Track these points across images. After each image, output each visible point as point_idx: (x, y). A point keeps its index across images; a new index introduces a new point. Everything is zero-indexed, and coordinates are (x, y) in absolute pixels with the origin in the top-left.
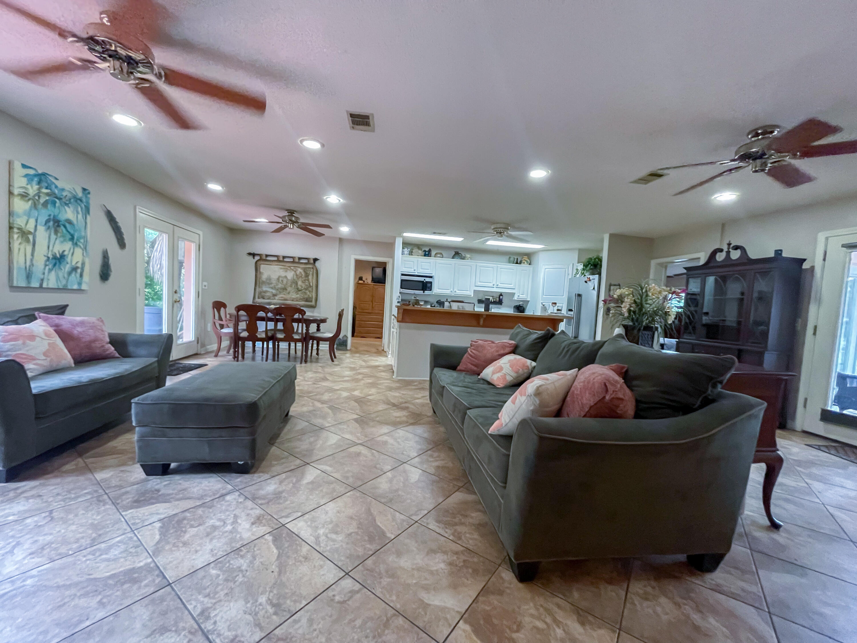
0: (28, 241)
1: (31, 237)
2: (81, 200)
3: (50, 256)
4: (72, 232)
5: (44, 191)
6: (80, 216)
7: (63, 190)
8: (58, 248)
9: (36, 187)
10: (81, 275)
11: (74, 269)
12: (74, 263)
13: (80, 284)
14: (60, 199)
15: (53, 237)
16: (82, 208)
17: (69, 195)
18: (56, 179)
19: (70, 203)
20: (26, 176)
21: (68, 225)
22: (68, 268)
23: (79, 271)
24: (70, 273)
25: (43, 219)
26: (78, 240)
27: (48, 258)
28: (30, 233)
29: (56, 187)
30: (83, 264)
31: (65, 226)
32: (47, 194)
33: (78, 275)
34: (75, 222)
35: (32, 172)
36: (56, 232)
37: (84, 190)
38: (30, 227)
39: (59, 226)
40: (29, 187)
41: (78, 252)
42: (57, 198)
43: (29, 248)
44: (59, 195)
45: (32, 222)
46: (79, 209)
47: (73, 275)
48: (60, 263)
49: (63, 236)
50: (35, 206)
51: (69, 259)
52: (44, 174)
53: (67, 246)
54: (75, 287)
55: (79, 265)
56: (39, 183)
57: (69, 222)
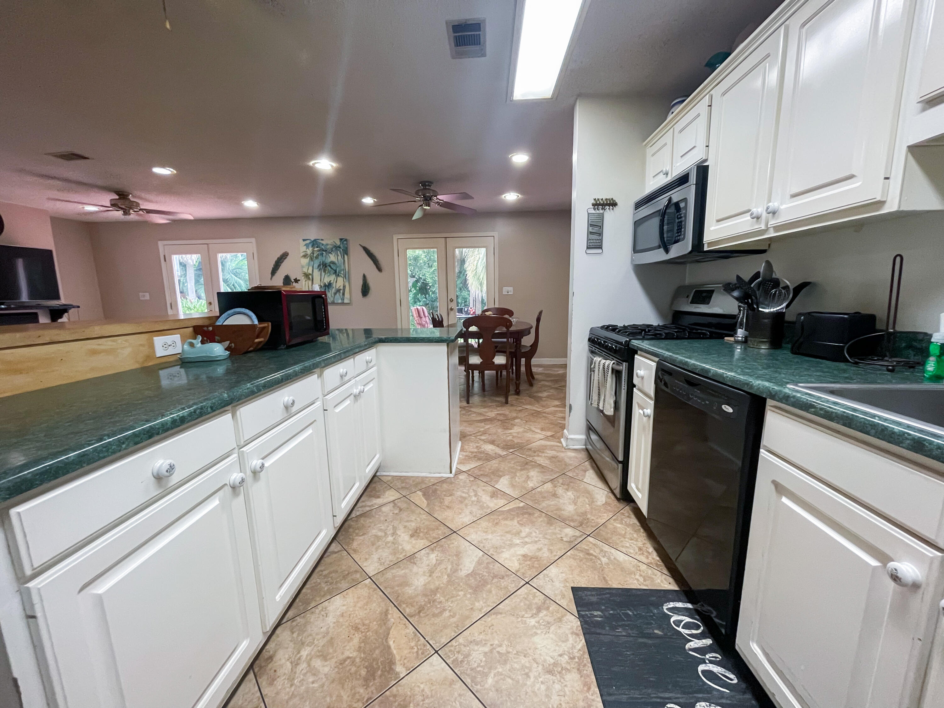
0: (309, 279)
1: (311, 277)
2: (340, 247)
3: (322, 285)
4: (335, 268)
5: (316, 249)
6: (340, 257)
7: (327, 245)
8: (326, 280)
9: (311, 249)
10: (343, 294)
11: (338, 291)
12: (337, 288)
13: (343, 299)
14: (326, 251)
15: (323, 274)
16: (340, 252)
17: (331, 246)
18: (322, 240)
19: (332, 251)
20: (306, 245)
21: (332, 265)
22: (334, 290)
23: (342, 291)
24: (335, 294)
25: (316, 265)
26: (339, 272)
27: (321, 286)
28: (310, 274)
29: (323, 245)
30: (344, 287)
31: (330, 266)
32: (318, 251)
33: (341, 294)
34: (336, 262)
35: (308, 242)
36: (325, 271)
37: (341, 239)
38: (310, 271)
39: (326, 267)
40: (307, 250)
41: (340, 280)
42: (323, 251)
43: (310, 282)
44: (325, 249)
45: (311, 268)
46: (339, 252)
47: (338, 294)
48: (328, 288)
49: (329, 272)
50: (312, 259)
51: (334, 285)
52: (315, 240)
53: (332, 278)
54: (340, 301)
55: (342, 288)
56: (313, 246)
57: (333, 263)
